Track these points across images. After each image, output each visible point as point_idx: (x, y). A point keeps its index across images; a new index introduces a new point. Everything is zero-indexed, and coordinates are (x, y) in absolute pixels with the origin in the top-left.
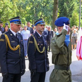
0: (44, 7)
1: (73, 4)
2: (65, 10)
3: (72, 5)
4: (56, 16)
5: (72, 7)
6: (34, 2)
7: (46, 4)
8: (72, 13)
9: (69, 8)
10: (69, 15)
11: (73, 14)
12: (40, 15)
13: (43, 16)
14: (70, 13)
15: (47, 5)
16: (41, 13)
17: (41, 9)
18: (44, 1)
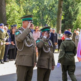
0: (50, 11)
1: (78, 7)
2: (70, 13)
3: (77, 8)
4: (60, 19)
5: (77, 11)
6: (40, 6)
7: (52, 8)
8: (77, 16)
9: (74, 11)
10: (73, 18)
11: (77, 17)
12: (46, 18)
13: (49, 19)
14: (74, 17)
15: (53, 9)
16: (47, 17)
17: (47, 13)
18: (50, 5)
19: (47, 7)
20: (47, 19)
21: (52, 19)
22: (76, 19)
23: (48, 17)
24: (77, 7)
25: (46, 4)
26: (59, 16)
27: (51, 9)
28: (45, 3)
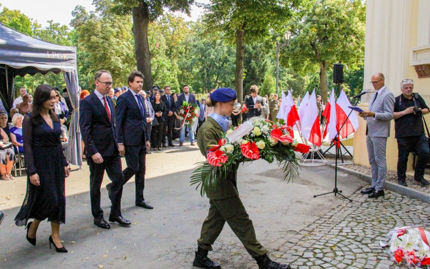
0: (220, 68)
1: (265, 61)
2: (253, 71)
3: (264, 63)
4: (241, 78)
5: (264, 66)
6: (204, 61)
7: (223, 64)
8: (264, 75)
9: (259, 68)
10: (259, 79)
11: (265, 77)
12: (214, 80)
13: (218, 81)
14: (261, 76)
15: (225, 65)
16: (215, 78)
17: (216, 71)
18: (220, 59)
19: (216, 63)
20: (216, 82)
21: (224, 82)
22: (263, 81)
23: (217, 79)
24: (263, 60)
25: (214, 57)
26: (238, 74)
27: (222, 66)
28: (212, 56)
